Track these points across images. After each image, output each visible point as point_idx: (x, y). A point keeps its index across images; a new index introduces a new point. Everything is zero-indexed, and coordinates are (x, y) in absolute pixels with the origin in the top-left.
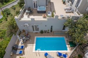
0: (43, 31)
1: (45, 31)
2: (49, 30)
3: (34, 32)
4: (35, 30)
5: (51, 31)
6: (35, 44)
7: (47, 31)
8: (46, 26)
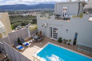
0: (62, 40)
1: (64, 40)
2: (70, 40)
3: (51, 38)
4: (53, 36)
5: (75, 43)
6: (42, 49)
7: (67, 41)
8: (67, 30)
